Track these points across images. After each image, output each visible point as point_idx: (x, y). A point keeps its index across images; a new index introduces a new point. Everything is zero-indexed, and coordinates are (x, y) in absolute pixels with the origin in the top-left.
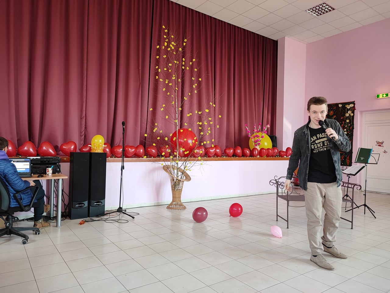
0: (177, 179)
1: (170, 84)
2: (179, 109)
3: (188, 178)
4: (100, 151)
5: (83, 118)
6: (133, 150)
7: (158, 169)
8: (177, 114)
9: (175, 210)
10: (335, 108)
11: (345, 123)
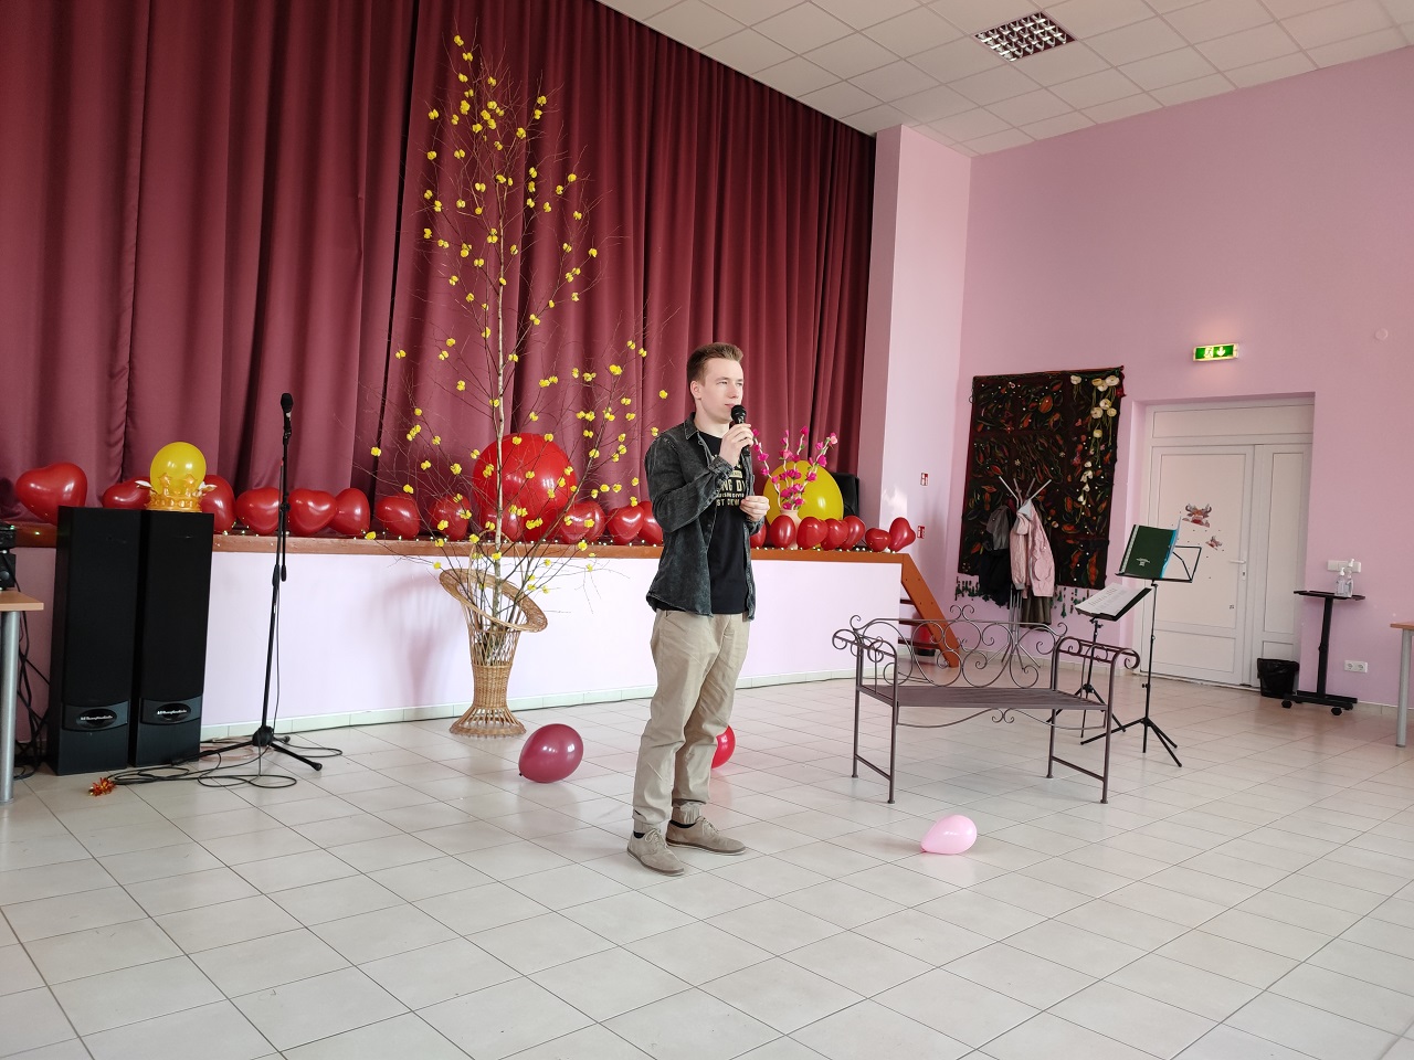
0: (493, 624)
1: (480, 263)
2: (510, 357)
3: (537, 619)
4: (185, 504)
5: (120, 371)
6: (325, 507)
7: (420, 582)
8: (501, 378)
9: (482, 739)
10: (1058, 387)
11: (1088, 442)
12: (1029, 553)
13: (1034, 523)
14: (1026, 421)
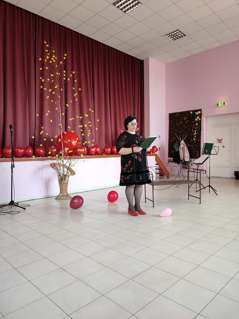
0: (63, 175)
1: (54, 93)
2: (62, 114)
3: (73, 173)
6: (22, 151)
7: (46, 166)
8: (61, 119)
9: (63, 200)
10: (187, 114)
11: (195, 126)
12: (184, 152)
13: (184, 145)
14: (181, 123)
